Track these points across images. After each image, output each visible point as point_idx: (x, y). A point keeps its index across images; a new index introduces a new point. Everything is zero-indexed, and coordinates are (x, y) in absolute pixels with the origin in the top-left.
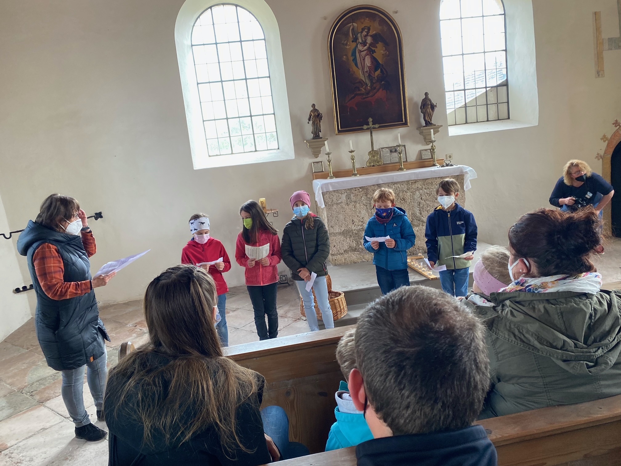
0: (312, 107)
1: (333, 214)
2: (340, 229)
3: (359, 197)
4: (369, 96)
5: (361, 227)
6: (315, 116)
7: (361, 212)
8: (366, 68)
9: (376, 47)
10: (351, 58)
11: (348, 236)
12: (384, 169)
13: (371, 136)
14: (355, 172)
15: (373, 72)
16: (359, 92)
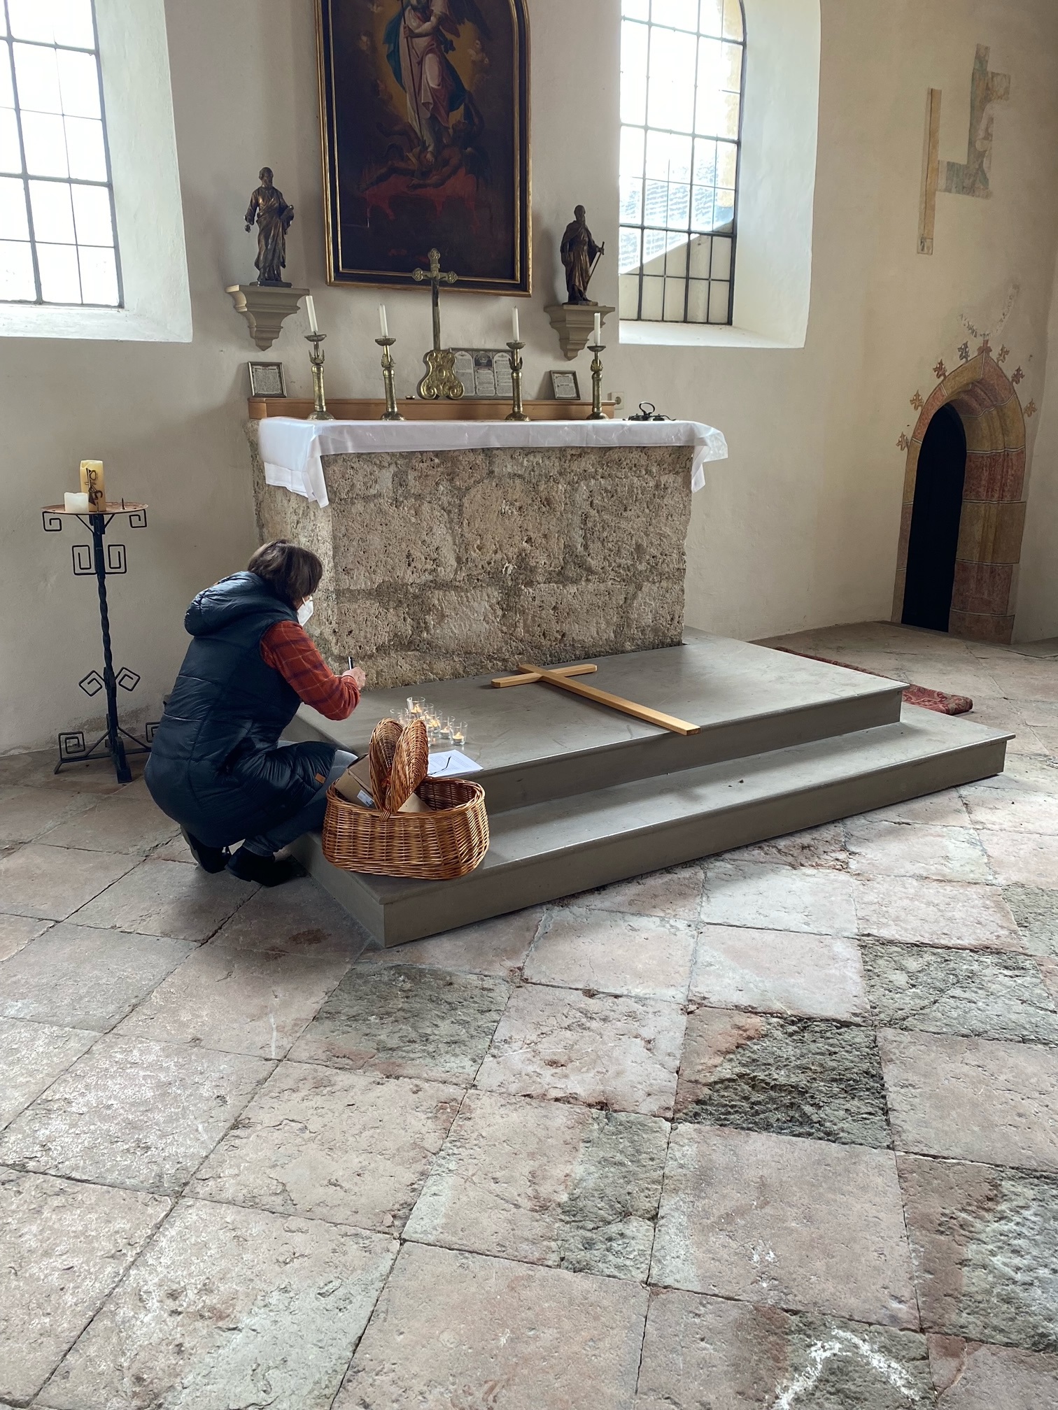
0: (262, 178)
1: (351, 530)
2: (371, 580)
3: (430, 482)
4: (428, 182)
5: (431, 578)
6: (269, 210)
7: (434, 531)
8: (425, 90)
9: (458, 35)
10: (384, 49)
11: (391, 603)
12: (468, 409)
13: (435, 304)
14: (393, 408)
15: (443, 112)
16: (402, 165)
